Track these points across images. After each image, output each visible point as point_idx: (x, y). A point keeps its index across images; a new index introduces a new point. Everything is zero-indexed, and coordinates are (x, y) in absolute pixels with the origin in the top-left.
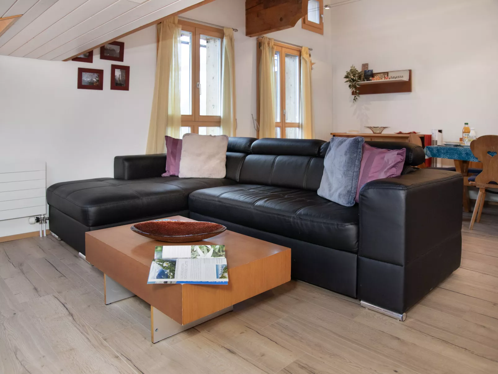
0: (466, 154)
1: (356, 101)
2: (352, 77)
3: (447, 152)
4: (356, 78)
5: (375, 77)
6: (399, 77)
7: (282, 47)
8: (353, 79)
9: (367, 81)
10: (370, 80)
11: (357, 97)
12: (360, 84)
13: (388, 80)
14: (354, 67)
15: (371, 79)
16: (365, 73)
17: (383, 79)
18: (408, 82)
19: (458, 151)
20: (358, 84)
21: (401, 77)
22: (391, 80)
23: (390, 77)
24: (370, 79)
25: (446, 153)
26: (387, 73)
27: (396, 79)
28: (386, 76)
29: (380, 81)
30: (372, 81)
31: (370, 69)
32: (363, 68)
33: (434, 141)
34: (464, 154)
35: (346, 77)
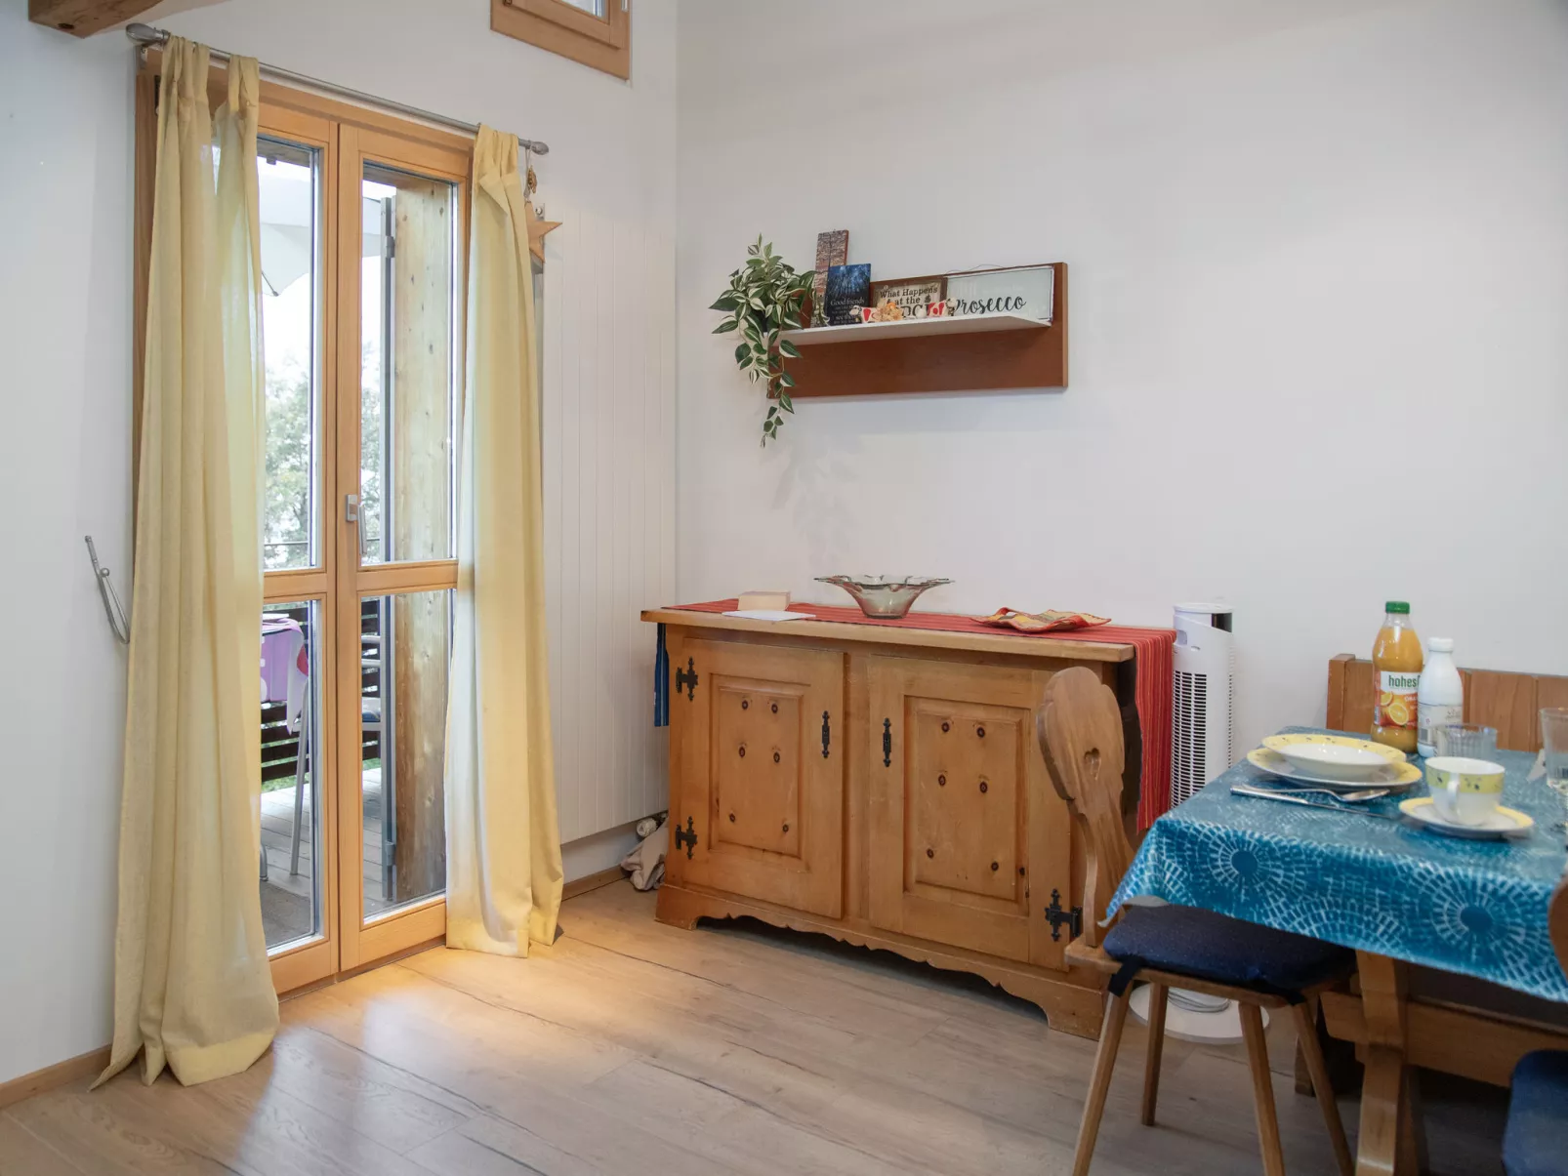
0: (1466, 916)
1: (773, 435)
2: (757, 303)
3: (1315, 887)
4: (775, 311)
5: (882, 303)
6: (1002, 304)
7: (339, 122)
8: (758, 315)
9: (832, 323)
10: (852, 320)
11: (781, 413)
12: (796, 342)
13: (945, 317)
14: (769, 248)
15: (858, 316)
16: (830, 284)
17: (921, 312)
18: (1044, 328)
19: (1400, 886)
20: (786, 344)
21: (1011, 303)
22: (959, 316)
23: (953, 303)
24: (854, 312)
25: (1310, 891)
26: (943, 281)
27: (987, 315)
28: (935, 297)
29: (901, 322)
30: (865, 325)
31: (855, 258)
32: (825, 254)
33: (1187, 675)
34: (1451, 914)
35: (725, 304)
